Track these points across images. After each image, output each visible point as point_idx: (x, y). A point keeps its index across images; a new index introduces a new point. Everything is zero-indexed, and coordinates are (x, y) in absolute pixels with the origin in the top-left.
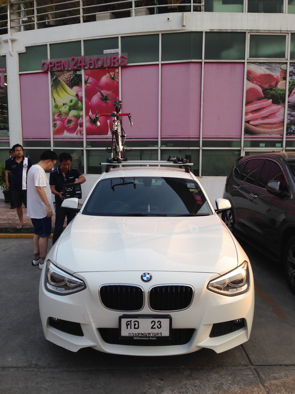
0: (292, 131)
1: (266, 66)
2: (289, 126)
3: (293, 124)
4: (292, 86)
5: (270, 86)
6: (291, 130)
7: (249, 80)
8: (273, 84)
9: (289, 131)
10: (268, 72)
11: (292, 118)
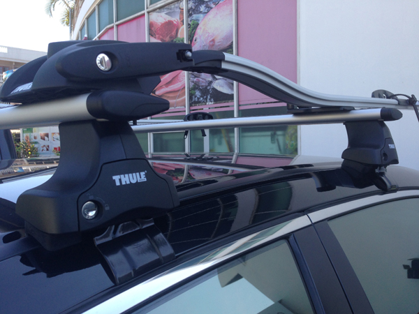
0: (196, 100)
1: (166, 11)
2: (193, 92)
3: (197, 89)
4: (193, 30)
5: (170, 37)
6: (195, 97)
7: (152, 36)
8: (173, 33)
9: (194, 100)
10: (168, 18)
11: (195, 79)
